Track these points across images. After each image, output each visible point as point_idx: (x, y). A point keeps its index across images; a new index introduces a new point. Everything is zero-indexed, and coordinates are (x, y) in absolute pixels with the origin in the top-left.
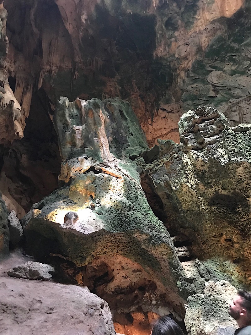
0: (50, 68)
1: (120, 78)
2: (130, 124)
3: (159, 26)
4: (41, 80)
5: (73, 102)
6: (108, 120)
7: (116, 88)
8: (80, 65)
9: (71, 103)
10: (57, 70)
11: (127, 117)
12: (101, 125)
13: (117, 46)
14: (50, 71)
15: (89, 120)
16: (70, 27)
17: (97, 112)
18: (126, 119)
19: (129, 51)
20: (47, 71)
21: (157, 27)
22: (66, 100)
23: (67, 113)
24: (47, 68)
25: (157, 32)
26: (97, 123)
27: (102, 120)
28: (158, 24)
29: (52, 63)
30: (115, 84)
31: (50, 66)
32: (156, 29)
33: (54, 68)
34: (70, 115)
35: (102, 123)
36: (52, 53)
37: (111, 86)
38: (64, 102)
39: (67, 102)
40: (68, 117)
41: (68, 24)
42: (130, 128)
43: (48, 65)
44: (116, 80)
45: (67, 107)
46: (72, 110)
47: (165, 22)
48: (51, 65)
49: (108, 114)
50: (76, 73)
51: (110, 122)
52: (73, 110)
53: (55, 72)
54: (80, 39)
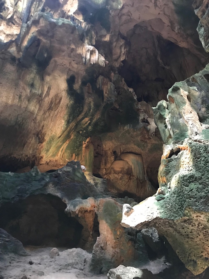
23: (167, 112)
27: (185, 98)
39: (165, 104)
45: (166, 107)
51: (199, 93)
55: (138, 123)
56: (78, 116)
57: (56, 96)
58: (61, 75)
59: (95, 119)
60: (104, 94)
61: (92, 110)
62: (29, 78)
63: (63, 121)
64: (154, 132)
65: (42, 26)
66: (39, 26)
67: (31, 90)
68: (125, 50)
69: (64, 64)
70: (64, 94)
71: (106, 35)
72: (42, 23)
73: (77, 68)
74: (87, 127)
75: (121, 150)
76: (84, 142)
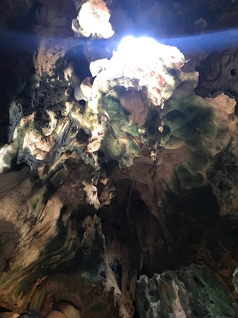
0: (147, 249)
1: (207, 243)
2: (209, 290)
3: (216, 190)
4: (142, 262)
5: (152, 278)
6: (184, 291)
7: (206, 253)
8: (170, 240)
9: (151, 280)
10: (154, 249)
11: (204, 283)
12: (175, 298)
13: (192, 216)
14: (148, 252)
15: (163, 294)
16: (154, 212)
17: (170, 285)
18: (203, 286)
19: (204, 217)
20: (145, 252)
21: (215, 192)
22: (145, 278)
23: (147, 291)
24: (145, 249)
25: (216, 195)
26: (171, 296)
27: (176, 291)
28: (215, 189)
29: (149, 245)
30: (204, 249)
31: (147, 248)
32: (215, 194)
33: (150, 248)
34: (150, 292)
35: (177, 295)
36: (147, 236)
37: (201, 251)
38: (143, 280)
39: (146, 280)
40: (149, 294)
41: (152, 210)
42: (209, 295)
43: (145, 247)
44: (204, 245)
45: (147, 284)
46: (152, 287)
47: (218, 186)
48: (148, 246)
49: (183, 283)
50: (169, 248)
51: (187, 292)
52: (154, 287)
53: (152, 252)
54: (164, 219)
55: (96, 274)
56: (54, 251)
57: (48, 223)
58: (59, 202)
59: (66, 259)
60: (84, 235)
61: (69, 249)
62: (35, 198)
63: (38, 251)
64: (108, 291)
65: (72, 158)
66: (70, 156)
67: (33, 212)
68: (112, 196)
69: (66, 192)
70: (54, 224)
71: (105, 178)
72: (73, 156)
73: (72, 200)
74: (53, 264)
75: (62, 296)
76: (39, 280)
